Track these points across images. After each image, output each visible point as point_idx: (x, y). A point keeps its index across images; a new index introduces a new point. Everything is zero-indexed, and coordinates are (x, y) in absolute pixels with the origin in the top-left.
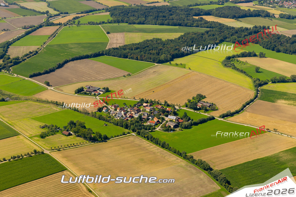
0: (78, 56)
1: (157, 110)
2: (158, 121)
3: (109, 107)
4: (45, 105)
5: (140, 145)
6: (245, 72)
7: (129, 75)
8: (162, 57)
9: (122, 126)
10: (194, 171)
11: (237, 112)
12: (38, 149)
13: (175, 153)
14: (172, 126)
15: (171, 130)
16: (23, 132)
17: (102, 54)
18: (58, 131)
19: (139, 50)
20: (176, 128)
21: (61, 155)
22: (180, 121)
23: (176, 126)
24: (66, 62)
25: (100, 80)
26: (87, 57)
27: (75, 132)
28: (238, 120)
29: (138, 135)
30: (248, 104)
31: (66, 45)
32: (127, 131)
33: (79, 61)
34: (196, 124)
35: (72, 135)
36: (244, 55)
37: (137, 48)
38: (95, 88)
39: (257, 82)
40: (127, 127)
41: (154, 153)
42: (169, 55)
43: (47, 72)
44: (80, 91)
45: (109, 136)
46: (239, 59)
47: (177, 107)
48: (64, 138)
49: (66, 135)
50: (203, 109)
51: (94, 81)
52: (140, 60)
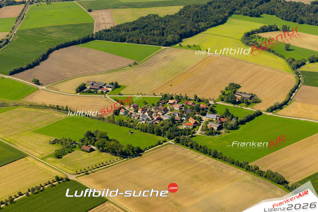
0: (63, 43)
1: (189, 107)
2: (196, 123)
3: (127, 108)
4: (43, 111)
5: (185, 157)
6: (273, 52)
7: (135, 64)
8: (169, 38)
9: (153, 133)
10: (266, 187)
11: (286, 103)
12: (61, 175)
13: (233, 164)
14: (215, 128)
15: (216, 133)
16: (31, 151)
17: (92, 39)
18: (75, 147)
19: (137, 31)
20: (220, 130)
21: (91, 180)
22: (223, 120)
23: (220, 128)
24: (50, 51)
25: (101, 73)
26: (75, 43)
27: (99, 147)
28: (290, 114)
29: (177, 143)
30: (293, 92)
31: (42, 30)
32: (161, 138)
33: (65, 49)
34: (243, 123)
35: (94, 150)
36: (264, 30)
37: (134, 29)
38: (99, 83)
39: (294, 63)
40: (159, 134)
41: (207, 166)
42: (176, 35)
43: (30, 67)
44: (81, 89)
45: (142, 148)
46: (260, 34)
47: (211, 102)
48: (86, 155)
49: (87, 151)
50: (243, 102)
51: (94, 74)
52: (142, 44)
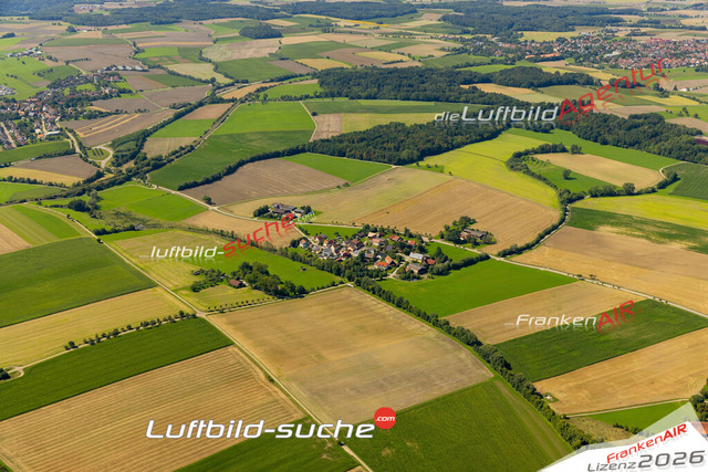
0: (261, 153)
1: (391, 243)
2: (393, 263)
3: (311, 239)
4: (202, 236)
5: (359, 304)
6: (545, 179)
7: (347, 185)
8: (404, 154)
9: (331, 271)
10: (449, 346)
11: (529, 247)
12: (187, 310)
13: (419, 316)
14: (416, 271)
15: (414, 277)
16: (163, 281)
17: (303, 151)
18: (222, 280)
19: (364, 143)
20: (422, 274)
21: (224, 320)
22: (430, 261)
23: (422, 271)
24: (241, 164)
25: (296, 194)
26: (276, 155)
27: (250, 282)
28: (529, 261)
29: (357, 285)
30: (548, 232)
31: (241, 136)
32: (338, 279)
33: (262, 162)
34: (457, 267)
35: (245, 286)
36: (544, 150)
37: (362, 140)
38: (287, 207)
39: (566, 196)
40: (339, 272)
41: (383, 317)
42: (415, 152)
43: (207, 182)
44: (262, 213)
45: (307, 288)
46: (536, 156)
47: (426, 239)
48: (232, 291)
49: (234, 287)
50: (469, 242)
51: (287, 195)
52: (367, 160)
